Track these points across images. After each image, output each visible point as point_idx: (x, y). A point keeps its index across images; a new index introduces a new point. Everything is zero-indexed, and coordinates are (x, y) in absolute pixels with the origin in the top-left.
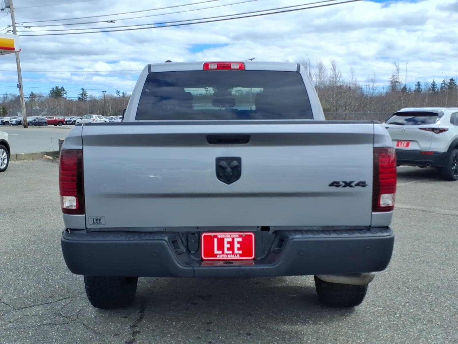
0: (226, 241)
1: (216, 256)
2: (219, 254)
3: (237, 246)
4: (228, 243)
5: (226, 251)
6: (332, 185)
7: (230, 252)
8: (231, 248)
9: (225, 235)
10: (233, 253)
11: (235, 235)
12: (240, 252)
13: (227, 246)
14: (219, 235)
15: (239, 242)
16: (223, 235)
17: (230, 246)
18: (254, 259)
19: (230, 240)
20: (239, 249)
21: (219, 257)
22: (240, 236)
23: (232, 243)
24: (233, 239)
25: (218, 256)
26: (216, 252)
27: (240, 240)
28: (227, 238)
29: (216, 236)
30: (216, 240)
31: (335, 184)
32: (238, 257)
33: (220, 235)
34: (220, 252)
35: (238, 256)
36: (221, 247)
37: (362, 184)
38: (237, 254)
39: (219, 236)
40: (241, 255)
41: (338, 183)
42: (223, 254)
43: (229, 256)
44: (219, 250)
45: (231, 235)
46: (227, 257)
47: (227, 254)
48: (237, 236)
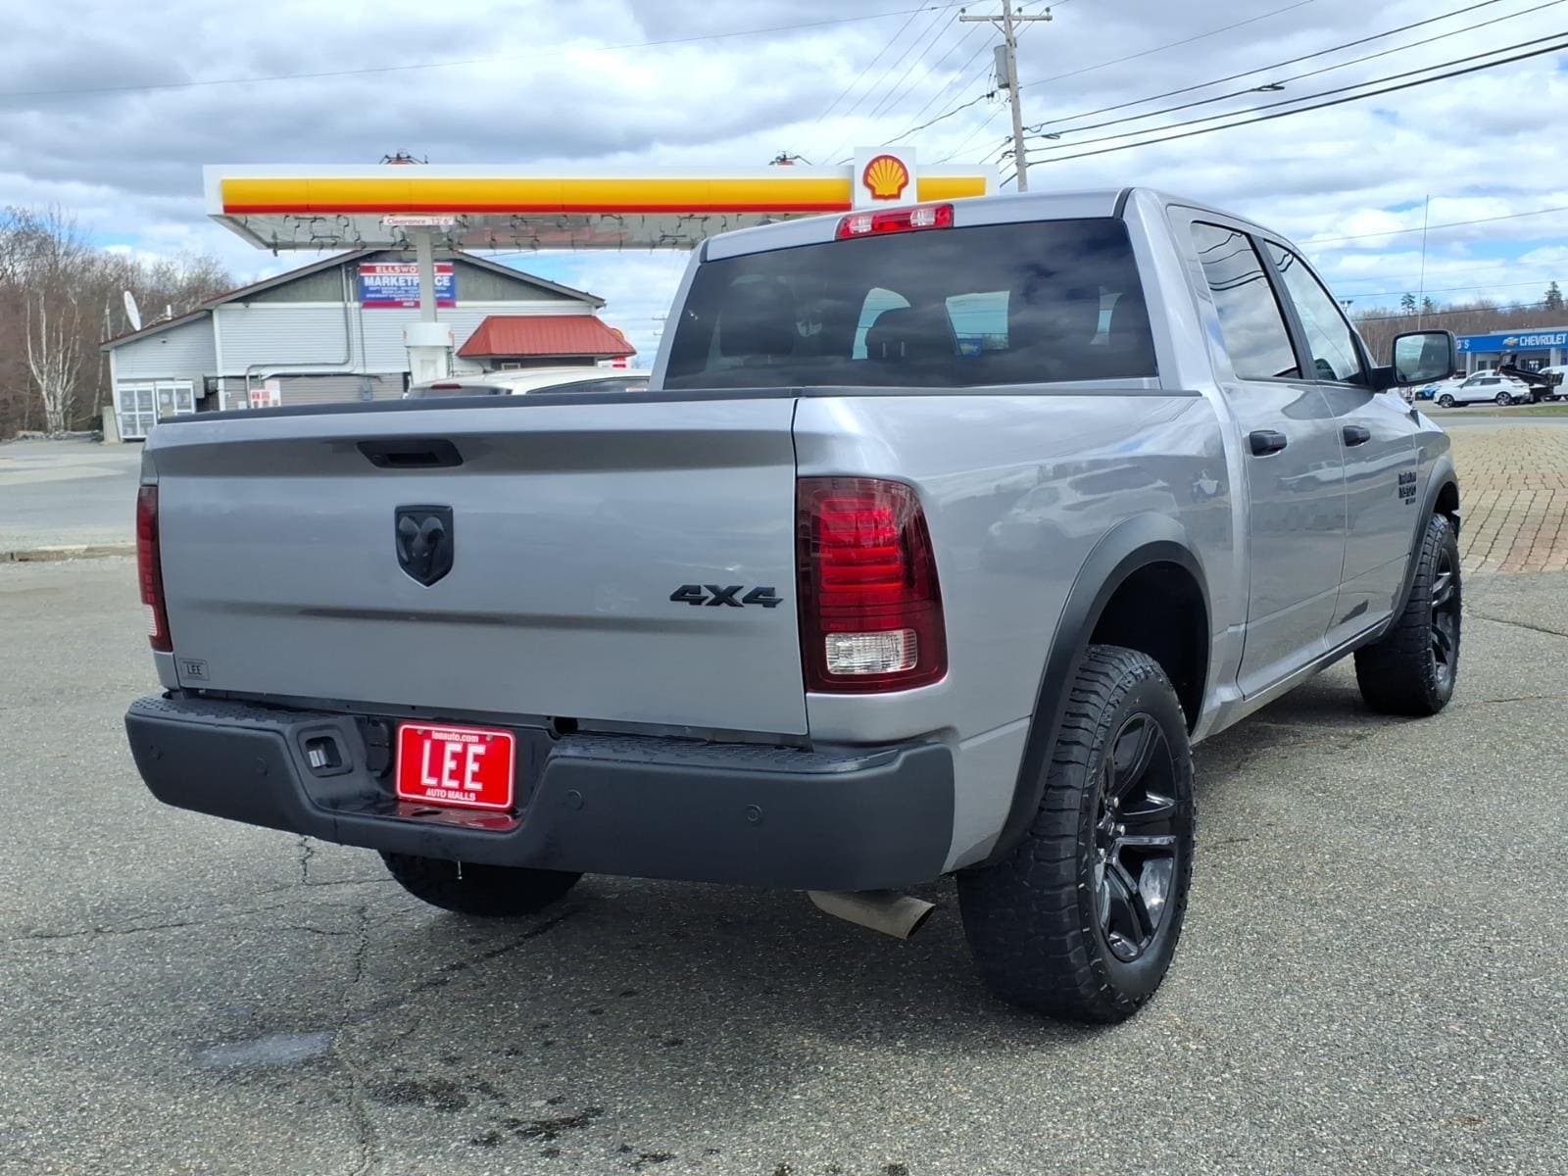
0: (450, 748)
1: (423, 790)
2: (432, 787)
3: (472, 767)
4: (455, 756)
5: (447, 782)
6: (679, 596)
7: (455, 784)
8: (458, 774)
9: (450, 733)
10: (461, 789)
11: (471, 735)
12: (478, 786)
13: (449, 765)
14: (437, 731)
15: (477, 758)
16: (443, 732)
17: (458, 765)
18: (512, 811)
19: (458, 748)
20: (476, 777)
21: (431, 796)
22: (482, 740)
23: (462, 758)
24: (465, 745)
25: (429, 792)
26: (426, 780)
27: (481, 750)
28: (453, 740)
29: (428, 734)
30: (427, 745)
31: (688, 595)
32: (470, 800)
33: (439, 733)
34: (433, 782)
35: (473, 795)
36: (436, 770)
37: (763, 597)
38: (469, 792)
39: (436, 736)
40: (480, 796)
41: (698, 590)
42: (439, 786)
43: (451, 794)
44: (431, 774)
45: (461, 734)
46: (446, 798)
47: (448, 789)
48: (476, 739)
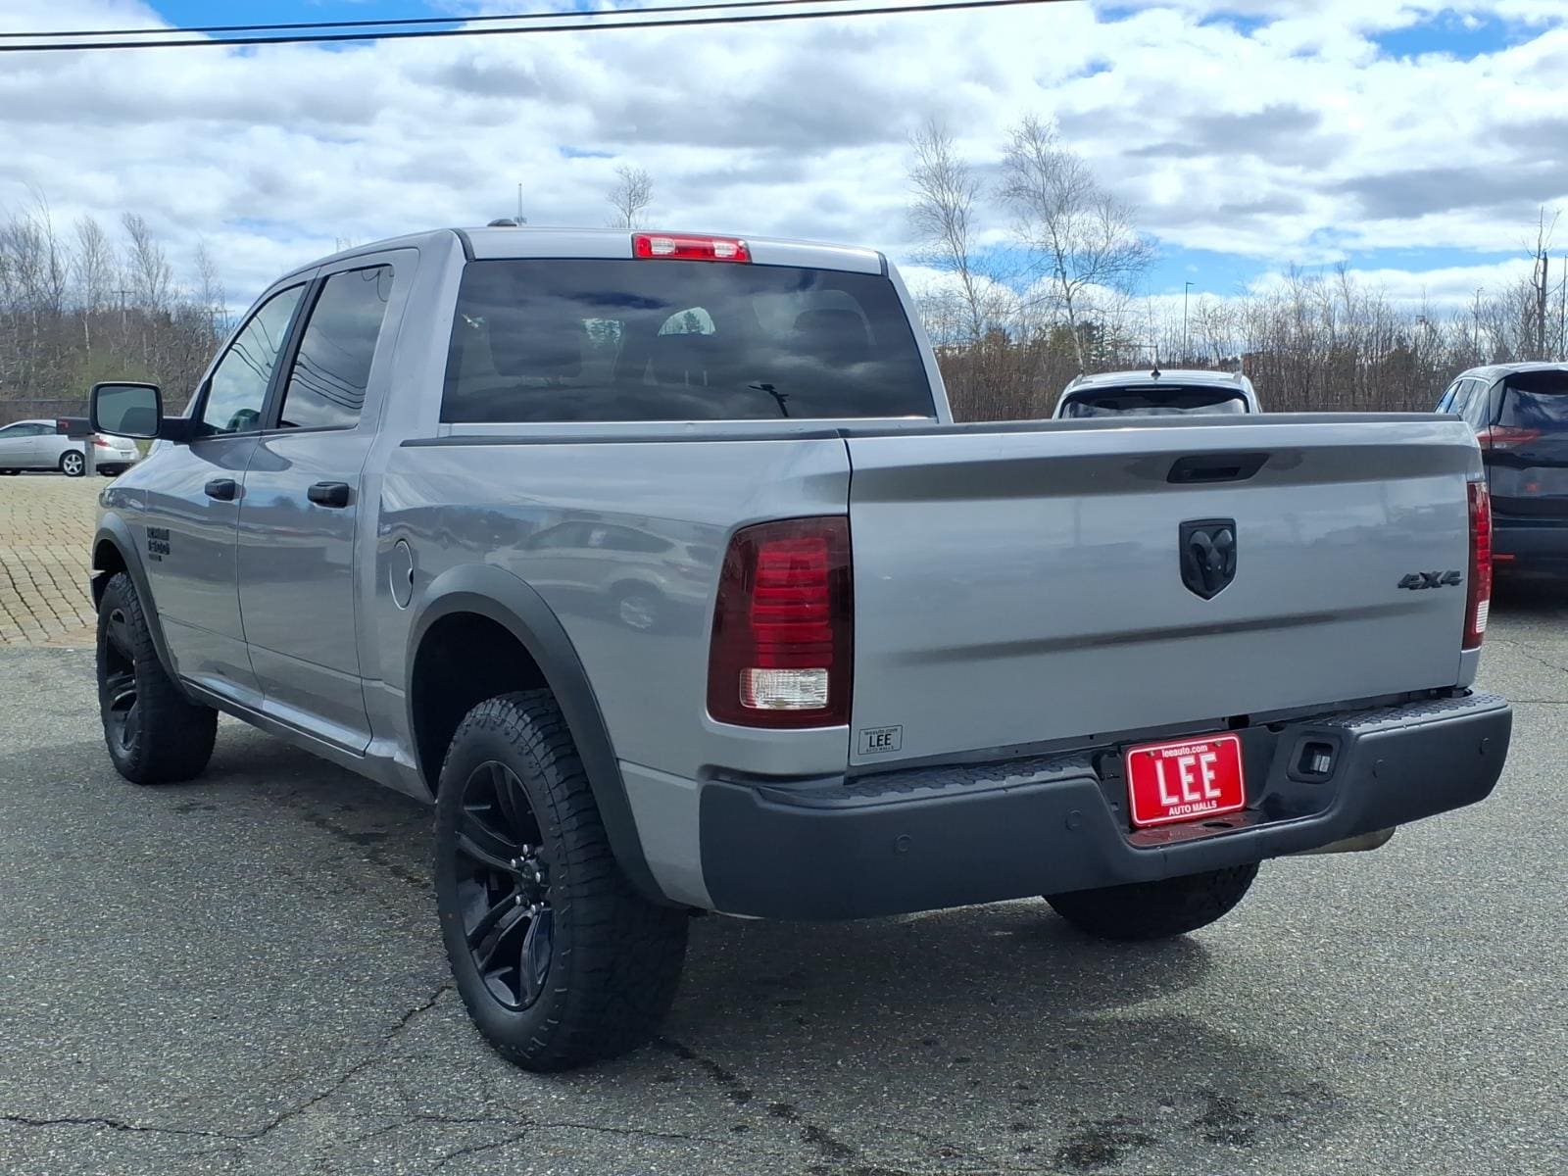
0: (1183, 763)
1: (1165, 811)
2: (1173, 806)
3: (1208, 776)
4: (1190, 769)
5: (1188, 797)
7: (1196, 796)
8: (1198, 786)
9: (1181, 747)
10: (1204, 799)
11: (1201, 745)
12: (1217, 793)
13: (1187, 779)
14: (1166, 749)
15: (1211, 766)
16: (1173, 749)
17: (1194, 777)
18: (1244, 809)
19: (1191, 761)
20: (1214, 785)
21: (1175, 814)
22: (1212, 747)
23: (1195, 769)
24: (1197, 756)
25: (1171, 811)
26: (1166, 800)
27: (1212, 757)
28: (1184, 754)
29: (1159, 755)
30: (1159, 765)
31: (1409, 583)
32: (1213, 808)
33: (1169, 751)
34: (1175, 800)
35: (1214, 802)
36: (1174, 788)
37: (1452, 580)
38: (1211, 800)
39: (1166, 754)
40: (1220, 802)
41: (1415, 578)
42: (1182, 802)
43: (1195, 807)
44: (1170, 793)
45: (1190, 747)
46: (1192, 812)
47: (1191, 803)
48: (1205, 748)
